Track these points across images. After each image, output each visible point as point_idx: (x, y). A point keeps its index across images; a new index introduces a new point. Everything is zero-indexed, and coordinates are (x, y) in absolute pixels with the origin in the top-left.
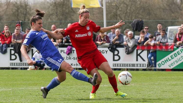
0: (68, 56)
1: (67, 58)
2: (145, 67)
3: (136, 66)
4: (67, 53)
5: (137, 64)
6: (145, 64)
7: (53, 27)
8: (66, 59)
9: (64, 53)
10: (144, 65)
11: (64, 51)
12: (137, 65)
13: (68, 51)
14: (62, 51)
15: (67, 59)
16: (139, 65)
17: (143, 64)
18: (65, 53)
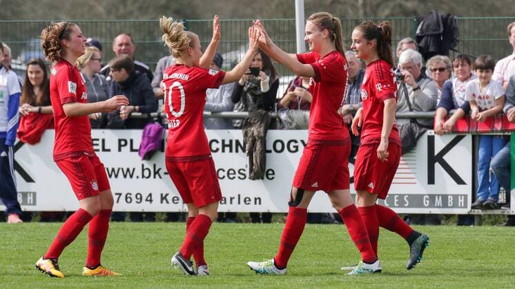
0: (147, 164)
1: (143, 170)
2: (466, 207)
3: (426, 203)
4: (144, 151)
5: (430, 195)
6: (466, 196)
7: (121, 45)
8: (140, 176)
9: (132, 150)
10: (461, 201)
11: (131, 141)
12: (432, 198)
13: (145, 142)
14: (123, 143)
15: (143, 176)
16: (439, 201)
17: (456, 197)
18: (136, 151)
